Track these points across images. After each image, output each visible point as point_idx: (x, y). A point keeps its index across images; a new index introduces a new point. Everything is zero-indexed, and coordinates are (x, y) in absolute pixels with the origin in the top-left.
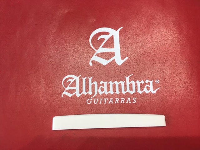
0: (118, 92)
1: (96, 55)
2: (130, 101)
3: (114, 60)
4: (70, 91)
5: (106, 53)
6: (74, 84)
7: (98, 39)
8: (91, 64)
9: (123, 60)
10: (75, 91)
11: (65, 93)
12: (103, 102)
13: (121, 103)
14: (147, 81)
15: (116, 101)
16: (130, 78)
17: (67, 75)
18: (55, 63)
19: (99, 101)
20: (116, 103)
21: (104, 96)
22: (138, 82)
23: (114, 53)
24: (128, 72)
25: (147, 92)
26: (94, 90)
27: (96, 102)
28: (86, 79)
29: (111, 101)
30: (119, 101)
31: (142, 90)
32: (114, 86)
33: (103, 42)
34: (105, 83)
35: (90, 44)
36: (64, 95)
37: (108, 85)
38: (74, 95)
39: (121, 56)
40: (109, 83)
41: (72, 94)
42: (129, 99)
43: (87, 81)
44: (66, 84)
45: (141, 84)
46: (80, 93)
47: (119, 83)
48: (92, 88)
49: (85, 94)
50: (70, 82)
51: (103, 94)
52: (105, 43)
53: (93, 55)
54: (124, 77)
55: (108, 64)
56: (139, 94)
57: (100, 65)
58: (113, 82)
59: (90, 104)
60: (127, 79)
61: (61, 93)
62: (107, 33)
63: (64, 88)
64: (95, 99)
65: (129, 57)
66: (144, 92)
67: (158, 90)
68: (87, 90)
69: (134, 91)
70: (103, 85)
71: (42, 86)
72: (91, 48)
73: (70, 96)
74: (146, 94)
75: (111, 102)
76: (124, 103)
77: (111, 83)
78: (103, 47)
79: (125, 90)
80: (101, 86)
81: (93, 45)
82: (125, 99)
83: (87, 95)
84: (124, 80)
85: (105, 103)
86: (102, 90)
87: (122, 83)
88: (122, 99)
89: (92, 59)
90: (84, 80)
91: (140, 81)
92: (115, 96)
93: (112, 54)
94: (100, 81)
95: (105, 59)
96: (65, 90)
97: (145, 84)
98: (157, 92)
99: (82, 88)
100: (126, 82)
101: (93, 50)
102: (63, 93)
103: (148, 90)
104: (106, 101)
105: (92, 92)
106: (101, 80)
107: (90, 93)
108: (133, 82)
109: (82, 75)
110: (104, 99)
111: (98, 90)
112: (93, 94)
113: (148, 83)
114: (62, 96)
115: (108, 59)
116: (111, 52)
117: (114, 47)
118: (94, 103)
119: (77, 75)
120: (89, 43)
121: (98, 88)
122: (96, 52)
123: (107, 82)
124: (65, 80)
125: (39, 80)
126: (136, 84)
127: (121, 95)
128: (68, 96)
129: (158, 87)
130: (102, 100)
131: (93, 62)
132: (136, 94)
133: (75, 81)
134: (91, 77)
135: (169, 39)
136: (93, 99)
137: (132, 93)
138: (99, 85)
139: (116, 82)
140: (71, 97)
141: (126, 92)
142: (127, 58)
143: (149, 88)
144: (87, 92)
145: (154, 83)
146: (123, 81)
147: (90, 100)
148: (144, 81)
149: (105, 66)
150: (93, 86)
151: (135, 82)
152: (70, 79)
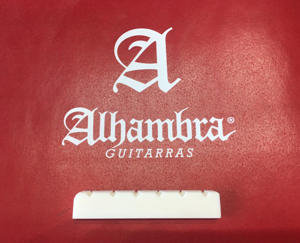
2: (182, 154)
3: (156, 83)
6: (84, 124)
7: (129, 49)
8: (115, 90)
9: (171, 83)
10: (86, 136)
11: (68, 138)
13: (167, 156)
14: (213, 120)
15: (158, 153)
16: (183, 114)
17: (73, 107)
19: (128, 153)
21: (136, 144)
22: (197, 121)
23: (156, 71)
24: (179, 104)
26: (120, 134)
27: (122, 155)
34: (140, 123)
35: (115, 57)
36: (67, 142)
38: (83, 142)
39: (168, 77)
41: (80, 140)
42: (181, 149)
43: (108, 119)
44: (71, 123)
45: (202, 125)
46: (95, 139)
47: (164, 122)
48: (116, 130)
49: (104, 140)
50: (77, 120)
52: (141, 56)
53: (119, 75)
54: (173, 112)
55: (146, 89)
57: (131, 92)
58: (153, 121)
59: (112, 158)
61: (62, 138)
62: (146, 39)
63: (67, 130)
64: (121, 150)
65: (182, 79)
66: (208, 138)
67: (232, 136)
68: (107, 134)
69: (190, 137)
70: (136, 125)
72: (118, 63)
73: (77, 144)
74: (211, 142)
75: (148, 156)
77: (150, 123)
78: (137, 61)
80: (132, 128)
81: (120, 57)
85: (138, 157)
86: (134, 134)
87: (169, 122)
89: (118, 81)
93: (153, 74)
94: (130, 119)
95: (141, 81)
96: (68, 134)
98: (230, 138)
99: (98, 130)
101: (120, 65)
103: (214, 135)
104: (140, 153)
105: (116, 137)
106: (133, 117)
107: (112, 138)
108: (188, 121)
109: (99, 108)
111: (126, 134)
112: (118, 141)
113: (215, 122)
114: (63, 144)
115: (145, 82)
116: (151, 70)
119: (91, 109)
120: (114, 54)
121: (127, 131)
122: (125, 69)
123: (142, 120)
124: (70, 115)
127: (166, 144)
129: (233, 130)
131: (120, 86)
132: (193, 142)
136: (117, 149)
139: (158, 121)
140: (79, 145)
141: (176, 138)
142: (178, 80)
145: (224, 122)
146: (171, 120)
149: (139, 93)
151: (192, 121)
152: (79, 114)
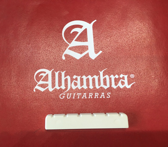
0: (91, 87)
1: (69, 49)
2: (104, 96)
3: (88, 54)
4: (42, 86)
5: (79, 46)
6: (46, 79)
7: (71, 33)
8: (64, 58)
9: (96, 54)
10: (48, 86)
11: (37, 87)
12: (76, 96)
13: (95, 98)
14: (121, 76)
15: (90, 95)
16: (104, 72)
17: (39, 69)
18: (27, 56)
19: (72, 96)
20: (89, 98)
21: (77, 90)
22: (112, 76)
23: (87, 46)
24: (101, 66)
25: (122, 87)
26: (67, 85)
27: (69, 97)
28: (59, 73)
29: (85, 95)
30: (92, 96)
31: (116, 84)
32: (88, 80)
33: (76, 35)
34: (79, 78)
35: (62, 38)
36: (36, 90)
37: (82, 80)
38: (46, 90)
39: (95, 50)
40: (82, 78)
41: (44, 88)
43: (60, 76)
44: (39, 78)
45: (115, 79)
46: (53, 88)
47: (93, 77)
48: (65, 82)
49: (58, 88)
50: (42, 76)
51: (76, 89)
52: (78, 37)
53: (66, 49)
54: (98, 71)
55: (82, 57)
56: (114, 89)
57: (73, 59)
58: (86, 77)
59: (63, 99)
60: (101, 73)
61: (33, 87)
62: (80, 27)
63: (36, 83)
64: (68, 94)
65: (103, 51)
66: (119, 86)
67: (133, 85)
68: (60, 85)
69: (108, 86)
70: (76, 79)
71: (13, 80)
72: (64, 41)
73: (42, 91)
74: (121, 89)
75: (84, 97)
76: (98, 98)
77: (84, 77)
78: (76, 40)
79: (99, 85)
80: (74, 81)
81: (66, 38)
82: (99, 93)
83: (59, 89)
84: (98, 74)
85: (78, 98)
86: (76, 84)
87: (96, 77)
88: (96, 93)
89: (65, 53)
90: (57, 74)
91: (114, 76)
92: (88, 91)
93: (85, 48)
94: (73, 76)
95: (78, 53)
96: (37, 85)
97: (119, 79)
98: (132, 86)
99: (55, 82)
100: (100, 76)
101: (66, 43)
102: (35, 88)
103: (123, 85)
104: (80, 96)
105: (65, 86)
106: (74, 74)
107: (63, 87)
108: (107, 77)
109: (54, 69)
110: (78, 94)
111: (71, 84)
112: (66, 89)
113: (123, 77)
114: (34, 91)
115: (81, 53)
116: (84, 46)
117: (87, 41)
118: (67, 98)
119: (50, 69)
120: (62, 36)
121: (71, 83)
122: (69, 45)
123: (80, 76)
124: (38, 73)
125: (11, 74)
126: (110, 79)
127: (95, 90)
128: (40, 91)
129: (133, 82)
130: (75, 95)
131: (66, 56)
132: (110, 89)
133: (47, 75)
134: (64, 71)
135: (144, 33)
136: (66, 93)
137: (106, 87)
138: (72, 80)
139: (89, 77)
140: (44, 91)
141: (100, 87)
142: (101, 52)
143: (124, 82)
144: (59, 86)
145: (128, 77)
146: (97, 76)
147: (63, 95)
148: (119, 75)
149: (78, 60)
150: (66, 80)
151: (109, 77)
152: (43, 73)
